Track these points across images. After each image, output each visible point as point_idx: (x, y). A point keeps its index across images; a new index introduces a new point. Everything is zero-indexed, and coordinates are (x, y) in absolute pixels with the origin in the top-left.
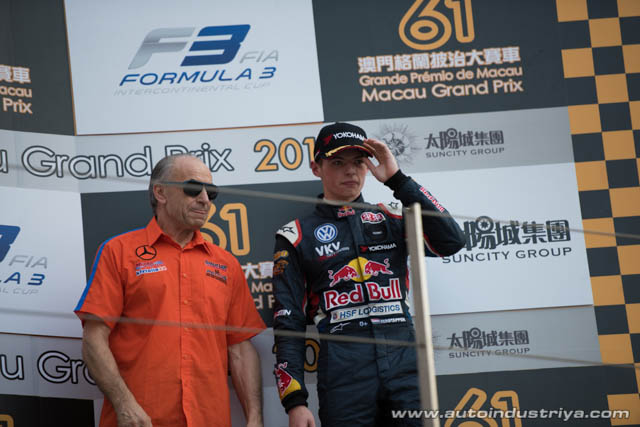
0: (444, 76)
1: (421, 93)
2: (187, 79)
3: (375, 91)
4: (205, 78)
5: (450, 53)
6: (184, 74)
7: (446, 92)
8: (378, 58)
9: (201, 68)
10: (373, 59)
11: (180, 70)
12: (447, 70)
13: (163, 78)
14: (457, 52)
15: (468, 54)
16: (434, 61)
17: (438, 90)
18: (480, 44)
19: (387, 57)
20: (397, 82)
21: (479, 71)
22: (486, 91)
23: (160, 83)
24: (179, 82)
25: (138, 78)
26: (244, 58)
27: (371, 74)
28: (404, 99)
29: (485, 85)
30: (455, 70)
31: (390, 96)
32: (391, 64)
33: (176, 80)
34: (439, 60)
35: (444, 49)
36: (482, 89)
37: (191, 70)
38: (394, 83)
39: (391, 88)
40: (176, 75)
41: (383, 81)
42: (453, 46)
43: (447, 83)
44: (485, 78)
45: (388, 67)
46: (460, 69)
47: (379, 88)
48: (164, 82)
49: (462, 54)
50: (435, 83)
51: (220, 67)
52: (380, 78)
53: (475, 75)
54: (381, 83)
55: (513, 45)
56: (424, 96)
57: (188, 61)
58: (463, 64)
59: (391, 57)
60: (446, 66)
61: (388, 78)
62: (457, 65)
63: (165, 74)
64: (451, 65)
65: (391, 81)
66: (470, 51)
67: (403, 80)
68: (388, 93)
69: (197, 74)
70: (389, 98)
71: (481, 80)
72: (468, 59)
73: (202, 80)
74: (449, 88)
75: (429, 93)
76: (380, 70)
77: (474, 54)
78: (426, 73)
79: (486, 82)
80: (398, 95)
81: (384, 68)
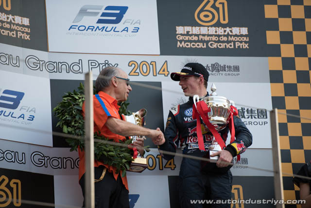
0: (214, 38)
1: (203, 45)
2: (99, 30)
3: (183, 43)
4: (107, 30)
5: (217, 28)
6: (98, 27)
7: (215, 46)
8: (185, 27)
9: (105, 25)
10: (183, 27)
11: (96, 25)
12: (216, 35)
13: (88, 28)
14: (220, 28)
15: (225, 29)
16: (210, 31)
17: (211, 45)
18: (231, 25)
19: (189, 27)
20: (193, 39)
21: (229, 37)
22: (233, 47)
23: (87, 30)
24: (95, 31)
25: (77, 27)
26: (125, 22)
27: (182, 35)
28: (196, 47)
29: (232, 44)
30: (219, 36)
31: (190, 45)
32: (191, 31)
33: (94, 30)
34: (212, 31)
35: (214, 26)
36: (231, 46)
37: (101, 25)
38: (192, 39)
39: (191, 42)
40: (94, 27)
41: (187, 38)
42: (218, 25)
43: (215, 42)
44: (232, 41)
45: (190, 32)
46: (221, 36)
47: (185, 41)
48: (89, 30)
49: (222, 29)
50: (210, 41)
51: (114, 25)
52: (186, 37)
53: (228, 39)
54: (186, 39)
55: (245, 27)
56: (205, 46)
57: (100, 21)
58: (223, 34)
59: (191, 27)
60: (215, 34)
61: (189, 37)
62: (220, 34)
63: (89, 27)
64: (217, 33)
65: (190, 38)
66: (226, 28)
67: (196, 38)
68: (189, 44)
69: (104, 27)
70: (189, 46)
71: (230, 42)
72: (225, 31)
73: (106, 31)
74: (216, 44)
75: (207, 45)
76: (186, 33)
77: (228, 29)
78: (206, 36)
79: (232, 43)
80: (193, 45)
81: (188, 32)
